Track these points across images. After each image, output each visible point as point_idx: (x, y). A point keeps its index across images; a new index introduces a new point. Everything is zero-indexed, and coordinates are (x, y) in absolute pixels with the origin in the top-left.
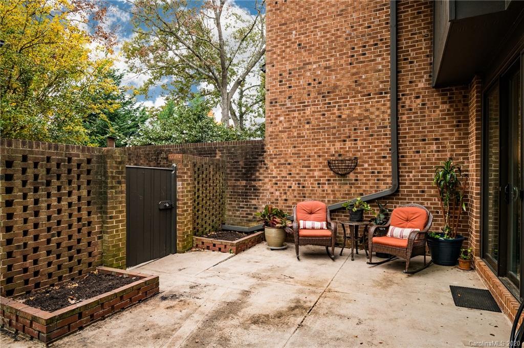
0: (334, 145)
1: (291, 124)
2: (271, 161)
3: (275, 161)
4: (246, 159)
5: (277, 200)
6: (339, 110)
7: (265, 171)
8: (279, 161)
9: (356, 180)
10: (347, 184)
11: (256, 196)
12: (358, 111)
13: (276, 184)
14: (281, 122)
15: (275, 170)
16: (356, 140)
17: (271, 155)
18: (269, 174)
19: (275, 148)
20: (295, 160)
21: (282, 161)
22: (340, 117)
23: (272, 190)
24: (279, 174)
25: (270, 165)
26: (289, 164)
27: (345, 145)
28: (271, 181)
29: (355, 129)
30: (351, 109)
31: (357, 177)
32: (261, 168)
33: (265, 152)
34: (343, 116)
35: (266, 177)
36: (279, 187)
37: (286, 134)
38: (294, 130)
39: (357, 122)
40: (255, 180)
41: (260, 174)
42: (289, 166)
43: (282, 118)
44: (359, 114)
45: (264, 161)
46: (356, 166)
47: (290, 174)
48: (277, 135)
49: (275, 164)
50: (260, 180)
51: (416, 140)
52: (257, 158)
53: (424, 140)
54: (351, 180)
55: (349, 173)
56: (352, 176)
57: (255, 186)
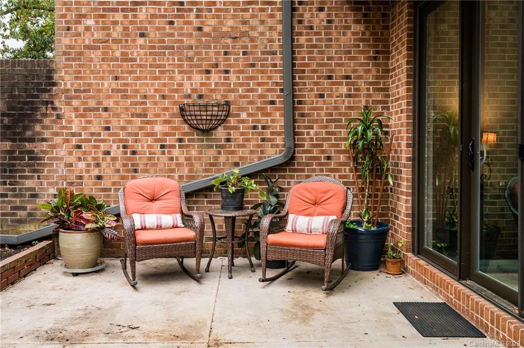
0: (189, 78)
1: (109, 35)
2: (68, 104)
3: (75, 103)
4: (12, 96)
5: (81, 178)
6: (198, 16)
7: (54, 122)
8: (86, 103)
9: (228, 140)
10: (212, 146)
11: (35, 171)
12: (230, 23)
13: (79, 147)
14: (88, 29)
15: (77, 121)
16: (227, 72)
17: (67, 91)
18: (63, 128)
19: (76, 78)
20: (116, 103)
21: (92, 104)
22: (200, 29)
23: (71, 159)
24: (85, 128)
25: (64, 109)
26: (106, 109)
27: (208, 78)
28: (67, 141)
29: (226, 53)
30: (218, 17)
31: (229, 134)
32: (46, 115)
33: (54, 84)
34: (206, 29)
35: (57, 134)
36: (85, 153)
37: (99, 52)
38: (115, 46)
39: (229, 41)
40: (31, 140)
41: (44, 127)
42: (105, 114)
43: (90, 22)
44: (232, 28)
45: (52, 103)
46: (227, 116)
47: (108, 129)
48: (81, 54)
49: (76, 110)
50: (44, 140)
51: (319, 78)
52: (37, 97)
53: (330, 77)
54: (219, 140)
55: (215, 128)
56: (220, 133)
57: (31, 152)
